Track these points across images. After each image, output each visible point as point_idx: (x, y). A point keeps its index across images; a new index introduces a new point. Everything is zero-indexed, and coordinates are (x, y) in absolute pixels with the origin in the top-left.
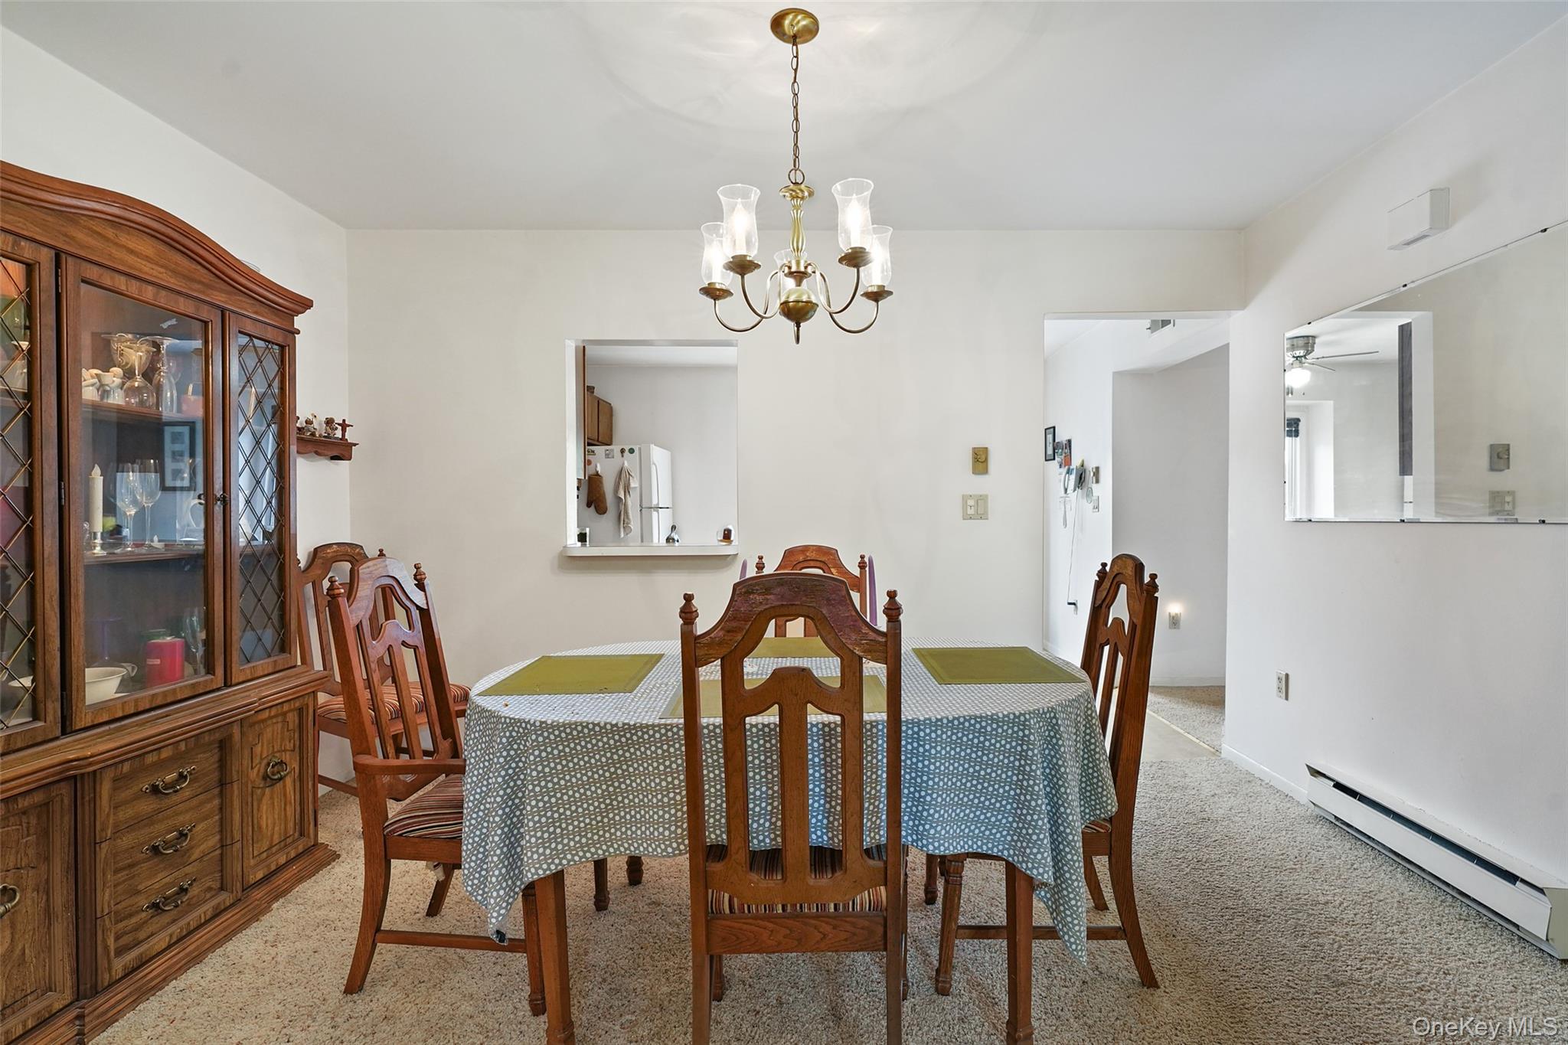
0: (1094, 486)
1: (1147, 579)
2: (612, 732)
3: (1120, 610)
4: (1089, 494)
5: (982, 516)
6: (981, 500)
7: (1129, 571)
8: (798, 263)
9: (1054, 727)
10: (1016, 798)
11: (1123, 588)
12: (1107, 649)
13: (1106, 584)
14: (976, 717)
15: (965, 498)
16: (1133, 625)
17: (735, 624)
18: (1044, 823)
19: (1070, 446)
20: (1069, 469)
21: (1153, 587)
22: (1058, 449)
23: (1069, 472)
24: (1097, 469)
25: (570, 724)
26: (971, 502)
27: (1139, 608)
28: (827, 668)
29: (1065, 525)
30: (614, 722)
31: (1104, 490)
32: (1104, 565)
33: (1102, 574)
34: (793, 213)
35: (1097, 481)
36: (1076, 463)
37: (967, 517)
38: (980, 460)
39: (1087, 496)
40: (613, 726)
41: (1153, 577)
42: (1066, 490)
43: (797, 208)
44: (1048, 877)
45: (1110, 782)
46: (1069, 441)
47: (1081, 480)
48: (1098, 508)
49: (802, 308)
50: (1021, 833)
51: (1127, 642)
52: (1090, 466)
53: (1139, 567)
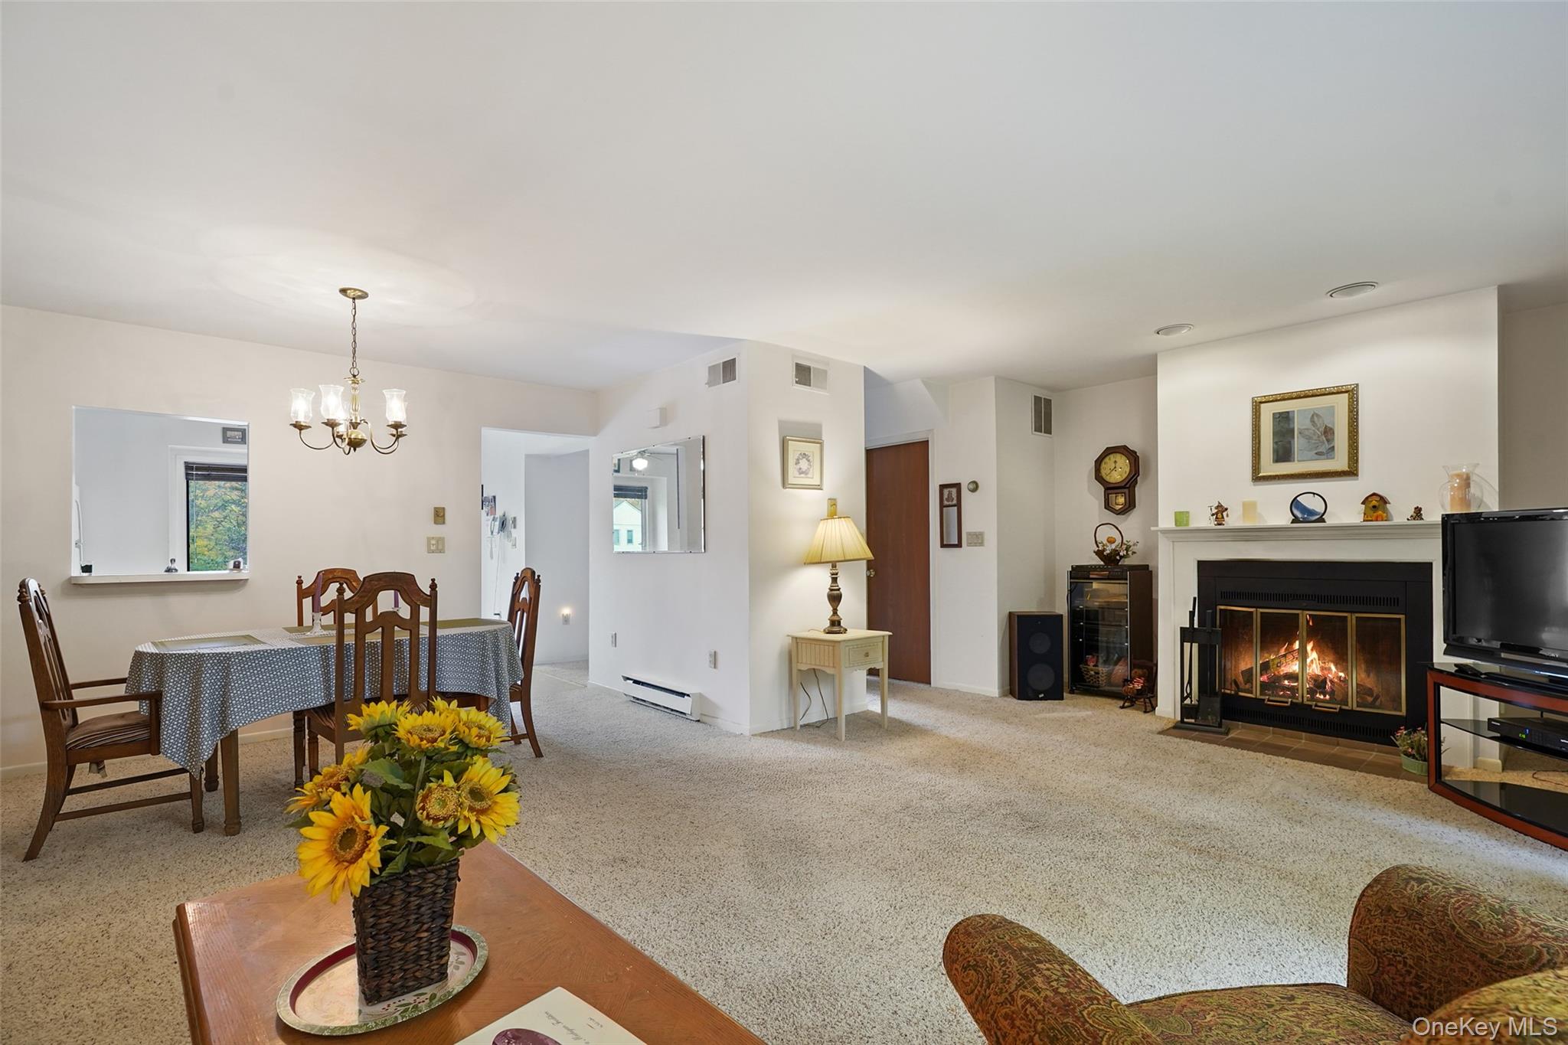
0: (513, 530)
1: (536, 577)
2: (282, 653)
3: (524, 594)
4: (509, 535)
5: (441, 550)
6: (440, 541)
7: (529, 575)
8: (356, 418)
9: (496, 638)
10: (482, 661)
11: (526, 583)
12: (519, 613)
13: (519, 583)
14: (463, 634)
15: (429, 539)
16: (530, 599)
17: (364, 594)
18: (493, 675)
19: (495, 501)
20: (494, 517)
21: (539, 580)
22: (488, 502)
23: (494, 519)
24: (515, 518)
25: (256, 652)
26: (433, 542)
27: (533, 590)
28: (405, 611)
29: (492, 558)
30: (283, 648)
31: (519, 533)
32: (518, 574)
33: (517, 578)
34: (353, 392)
35: (515, 527)
36: (499, 514)
37: (430, 551)
38: (439, 515)
39: (508, 537)
40: (282, 650)
41: (539, 576)
42: (492, 533)
43: (355, 389)
44: (495, 696)
45: (521, 665)
46: (494, 497)
47: (503, 525)
48: (515, 545)
49: (357, 442)
50: (483, 682)
51: (528, 607)
52: (510, 516)
53: (533, 573)
